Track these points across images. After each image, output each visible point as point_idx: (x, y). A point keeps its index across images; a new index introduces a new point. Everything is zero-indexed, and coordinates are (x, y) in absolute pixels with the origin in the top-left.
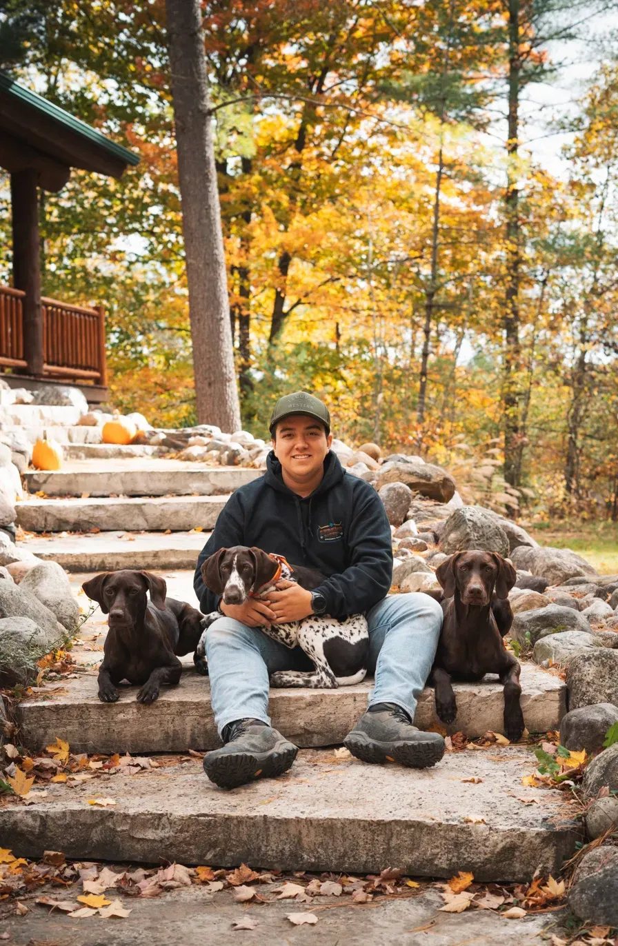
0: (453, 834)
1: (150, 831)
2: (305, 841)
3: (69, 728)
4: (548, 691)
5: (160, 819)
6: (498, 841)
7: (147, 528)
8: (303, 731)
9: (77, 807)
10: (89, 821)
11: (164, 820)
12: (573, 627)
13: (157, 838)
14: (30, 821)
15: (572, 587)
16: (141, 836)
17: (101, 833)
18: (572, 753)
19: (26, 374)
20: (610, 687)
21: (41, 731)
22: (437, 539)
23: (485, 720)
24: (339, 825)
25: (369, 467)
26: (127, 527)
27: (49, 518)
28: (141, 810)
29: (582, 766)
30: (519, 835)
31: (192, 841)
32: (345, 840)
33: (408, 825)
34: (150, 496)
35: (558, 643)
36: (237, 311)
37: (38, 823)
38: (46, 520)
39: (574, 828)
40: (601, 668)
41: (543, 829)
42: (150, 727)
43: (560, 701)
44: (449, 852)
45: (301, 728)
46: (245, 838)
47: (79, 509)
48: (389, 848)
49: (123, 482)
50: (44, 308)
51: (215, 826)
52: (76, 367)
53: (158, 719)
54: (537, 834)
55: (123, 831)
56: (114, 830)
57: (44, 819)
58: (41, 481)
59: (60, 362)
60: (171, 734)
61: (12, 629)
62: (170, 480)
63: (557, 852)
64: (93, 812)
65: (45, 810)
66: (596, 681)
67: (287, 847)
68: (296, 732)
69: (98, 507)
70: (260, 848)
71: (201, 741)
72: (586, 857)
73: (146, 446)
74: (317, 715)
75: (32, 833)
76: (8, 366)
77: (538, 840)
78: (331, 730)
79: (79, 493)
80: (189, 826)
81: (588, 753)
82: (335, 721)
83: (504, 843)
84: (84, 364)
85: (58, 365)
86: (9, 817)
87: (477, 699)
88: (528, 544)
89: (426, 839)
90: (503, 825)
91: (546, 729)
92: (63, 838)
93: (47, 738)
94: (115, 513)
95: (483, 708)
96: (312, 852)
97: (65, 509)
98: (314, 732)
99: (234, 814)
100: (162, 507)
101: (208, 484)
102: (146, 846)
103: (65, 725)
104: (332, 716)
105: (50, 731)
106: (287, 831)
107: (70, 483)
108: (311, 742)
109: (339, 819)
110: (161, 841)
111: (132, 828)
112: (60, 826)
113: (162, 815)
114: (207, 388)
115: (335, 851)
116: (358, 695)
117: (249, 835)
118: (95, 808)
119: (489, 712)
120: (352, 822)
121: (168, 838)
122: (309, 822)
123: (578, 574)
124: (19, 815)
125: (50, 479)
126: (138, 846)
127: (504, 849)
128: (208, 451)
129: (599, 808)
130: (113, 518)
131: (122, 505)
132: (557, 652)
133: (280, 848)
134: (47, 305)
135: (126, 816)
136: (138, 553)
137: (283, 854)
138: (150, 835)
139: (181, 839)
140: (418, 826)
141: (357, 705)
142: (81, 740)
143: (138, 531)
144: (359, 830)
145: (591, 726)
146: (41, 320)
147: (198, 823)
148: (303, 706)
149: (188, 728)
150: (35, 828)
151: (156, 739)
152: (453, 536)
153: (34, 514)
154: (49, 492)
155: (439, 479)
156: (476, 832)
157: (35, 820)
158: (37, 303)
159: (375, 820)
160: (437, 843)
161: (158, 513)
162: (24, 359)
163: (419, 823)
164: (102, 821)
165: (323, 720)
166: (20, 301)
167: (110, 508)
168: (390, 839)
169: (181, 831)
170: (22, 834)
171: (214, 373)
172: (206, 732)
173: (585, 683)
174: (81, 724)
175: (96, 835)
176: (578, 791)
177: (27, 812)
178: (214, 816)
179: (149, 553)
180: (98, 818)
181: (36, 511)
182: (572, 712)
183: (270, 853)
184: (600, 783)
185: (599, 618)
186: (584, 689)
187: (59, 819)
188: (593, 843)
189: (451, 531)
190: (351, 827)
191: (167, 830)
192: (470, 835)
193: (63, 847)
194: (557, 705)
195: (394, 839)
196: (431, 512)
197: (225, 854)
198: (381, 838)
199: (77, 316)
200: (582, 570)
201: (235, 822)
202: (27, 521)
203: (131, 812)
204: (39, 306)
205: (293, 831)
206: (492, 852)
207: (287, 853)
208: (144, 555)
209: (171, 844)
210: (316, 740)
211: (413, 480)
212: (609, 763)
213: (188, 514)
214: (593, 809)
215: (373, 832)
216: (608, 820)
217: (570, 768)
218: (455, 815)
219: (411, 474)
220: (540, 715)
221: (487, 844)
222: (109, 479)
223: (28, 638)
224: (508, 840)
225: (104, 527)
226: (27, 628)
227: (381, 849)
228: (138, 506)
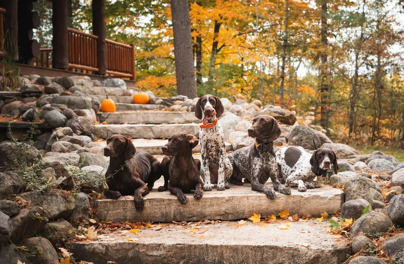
0: (291, 251)
1: (155, 251)
2: (225, 255)
3: (118, 211)
4: (336, 195)
5: (159, 246)
6: (312, 254)
7: (154, 137)
8: (224, 213)
9: (122, 241)
10: (127, 248)
11: (161, 246)
12: (348, 170)
13: (158, 255)
14: (101, 248)
15: (349, 160)
16: (151, 254)
17: (133, 253)
18: (346, 220)
19: (98, 74)
20: (364, 193)
21: (106, 212)
22: (287, 140)
23: (307, 208)
24: (240, 248)
25: (256, 110)
26: (145, 137)
27: (109, 132)
28: (151, 242)
29: (350, 225)
30: (321, 251)
31: (174, 256)
32: (243, 255)
33: (271, 248)
34: (155, 124)
35: (340, 176)
36: (195, 49)
37: (105, 249)
38: (107, 133)
39: (345, 249)
40: (360, 185)
41: (332, 249)
42: (155, 210)
43: (341, 199)
44: (289, 260)
45: (223, 211)
46: (197, 254)
47: (123, 128)
48: (262, 258)
49: (143, 118)
50: (106, 44)
51: (184, 249)
52: (121, 72)
53: (159, 207)
54: (329, 251)
55: (143, 252)
56: (139, 251)
57: (107, 247)
58: (105, 117)
59: (114, 69)
60: (165, 214)
61: (92, 170)
62: (164, 117)
63: (338, 259)
64: (129, 244)
65: (108, 243)
66: (357, 190)
67: (217, 258)
68: (221, 213)
69: (132, 128)
70: (204, 259)
71: (178, 217)
72: (351, 261)
73: (154, 105)
74: (231, 205)
75: (102, 253)
76: (90, 71)
77: (330, 254)
78: (237, 212)
79: (123, 122)
80: (172, 249)
81: (353, 219)
82: (239, 208)
83: (314, 255)
84: (125, 70)
85: (113, 71)
86: (92, 246)
87: (303, 198)
88: (329, 143)
89: (279, 254)
90: (314, 247)
91: (335, 212)
92: (115, 256)
93: (108, 215)
94: (139, 130)
95: (306, 203)
96: (228, 260)
97: (116, 128)
98: (229, 213)
99: (193, 244)
100: (161, 128)
101: (182, 119)
102: (153, 258)
103: (117, 210)
104: (238, 206)
105: (110, 212)
106: (216, 251)
107: (118, 118)
108: (228, 218)
109: (240, 245)
110: (160, 256)
111: (147, 250)
112: (114, 250)
113: (160, 244)
114: (182, 79)
115: (238, 260)
116: (249, 196)
117: (199, 253)
118: (130, 242)
119: (309, 204)
120: (246, 246)
121: (163, 255)
122: (227, 247)
123: (352, 154)
124: (96, 245)
125: (109, 116)
126: (150, 259)
127: (314, 258)
128: (182, 107)
129: (357, 240)
130: (138, 133)
131: (142, 127)
132: (340, 180)
133: (214, 258)
134: (108, 42)
135: (144, 245)
136: (150, 147)
137: (215, 262)
138: (155, 253)
139: (169, 255)
140: (276, 248)
141: (249, 201)
142: (124, 216)
143: (150, 139)
144: (249, 250)
145: (355, 207)
146: (105, 49)
147: (177, 248)
148: (225, 201)
149: (172, 211)
150: (103, 251)
151: (158, 216)
152: (294, 138)
153: (102, 131)
154: (109, 122)
155: (288, 115)
156: (302, 250)
157: (103, 247)
158: (104, 41)
159: (257, 245)
160: (284, 256)
161: (159, 130)
162: (97, 67)
163: (276, 247)
164: (133, 248)
165: (234, 208)
166: (96, 41)
167: (137, 128)
168: (263, 254)
169: (169, 251)
170: (97, 253)
171: (185, 73)
172: (180, 213)
173: (352, 192)
174: (124, 209)
175: (130, 254)
176: (349, 235)
177: (99, 244)
178: (184, 244)
179: (155, 147)
180: (131, 246)
181: (103, 129)
182: (346, 202)
183: (209, 261)
184: (358, 231)
185: (360, 168)
186: (352, 194)
187: (114, 247)
188: (355, 255)
189: (294, 136)
190: (245, 249)
191: (162, 251)
192: (299, 251)
193: (116, 259)
194: (340, 201)
195: (265, 254)
196: (285, 129)
197: (188, 262)
198: (259, 254)
199: (122, 48)
200: (354, 153)
201: (193, 247)
202: (99, 134)
203: (146, 243)
204: (104, 43)
205: (219, 251)
206: (309, 259)
207: (217, 261)
208: (153, 148)
209: (165, 257)
210: (230, 217)
211: (277, 115)
212: (362, 222)
213: (173, 131)
214: (355, 240)
215: (255, 251)
216: (361, 245)
217: (344, 226)
218: (292, 244)
219: (275, 112)
220: (332, 206)
221: (307, 256)
222: (137, 116)
223: (99, 174)
224: (316, 254)
225: (134, 137)
226: (99, 170)
227: (259, 258)
228: (150, 127)
